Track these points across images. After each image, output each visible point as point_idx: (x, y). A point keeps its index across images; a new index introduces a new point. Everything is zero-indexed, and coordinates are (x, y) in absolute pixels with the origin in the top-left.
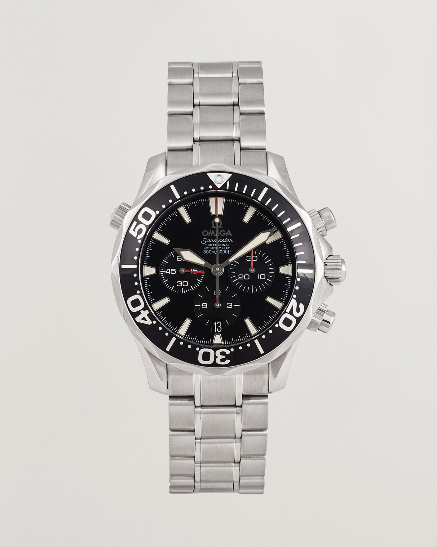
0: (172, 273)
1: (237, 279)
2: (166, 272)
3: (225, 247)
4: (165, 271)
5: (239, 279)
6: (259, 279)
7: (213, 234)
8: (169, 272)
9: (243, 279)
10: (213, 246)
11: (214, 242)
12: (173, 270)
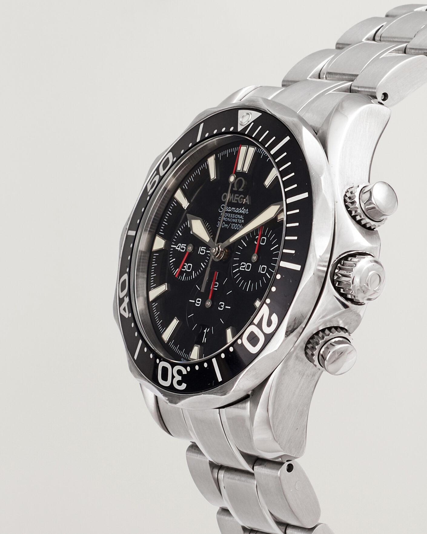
0: (182, 250)
1: (238, 269)
2: (177, 248)
3: (239, 220)
4: (175, 247)
5: (240, 269)
6: (259, 272)
7: (232, 199)
8: (179, 248)
9: (244, 270)
10: (228, 217)
11: (230, 210)
12: (183, 246)
